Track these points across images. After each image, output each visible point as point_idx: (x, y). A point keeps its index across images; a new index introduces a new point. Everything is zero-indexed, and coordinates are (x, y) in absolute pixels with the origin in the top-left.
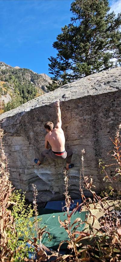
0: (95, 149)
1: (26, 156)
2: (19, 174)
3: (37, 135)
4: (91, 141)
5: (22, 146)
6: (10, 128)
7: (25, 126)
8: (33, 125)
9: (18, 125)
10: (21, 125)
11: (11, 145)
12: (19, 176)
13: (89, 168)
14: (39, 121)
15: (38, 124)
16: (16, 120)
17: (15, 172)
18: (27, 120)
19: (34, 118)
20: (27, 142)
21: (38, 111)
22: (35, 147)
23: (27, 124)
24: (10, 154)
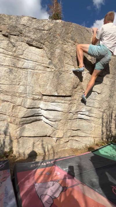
0: (111, 90)
1: (38, 79)
2: (14, 106)
3: (64, 55)
4: (110, 81)
5: (37, 63)
6: (30, 31)
7: (54, 37)
8: (65, 41)
9: (45, 32)
10: (50, 34)
11: (21, 56)
12: (13, 109)
13: (100, 109)
14: (72, 40)
15: (70, 42)
16: (44, 25)
17: (5, 102)
18: (59, 31)
19: (68, 34)
20: (47, 59)
21: (75, 28)
22: (56, 69)
23: (58, 36)
24: (11, 71)
